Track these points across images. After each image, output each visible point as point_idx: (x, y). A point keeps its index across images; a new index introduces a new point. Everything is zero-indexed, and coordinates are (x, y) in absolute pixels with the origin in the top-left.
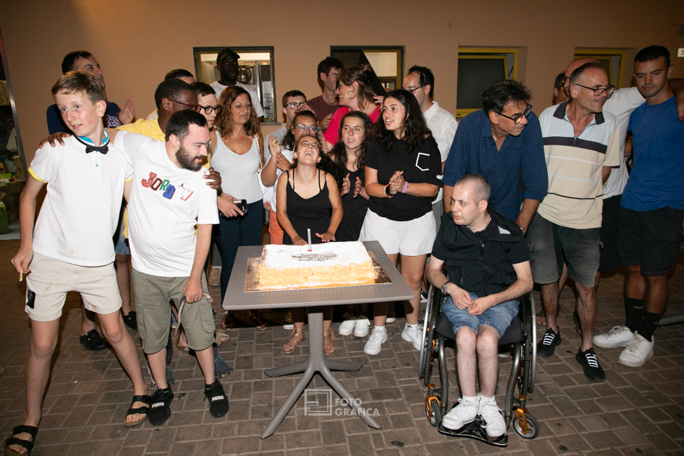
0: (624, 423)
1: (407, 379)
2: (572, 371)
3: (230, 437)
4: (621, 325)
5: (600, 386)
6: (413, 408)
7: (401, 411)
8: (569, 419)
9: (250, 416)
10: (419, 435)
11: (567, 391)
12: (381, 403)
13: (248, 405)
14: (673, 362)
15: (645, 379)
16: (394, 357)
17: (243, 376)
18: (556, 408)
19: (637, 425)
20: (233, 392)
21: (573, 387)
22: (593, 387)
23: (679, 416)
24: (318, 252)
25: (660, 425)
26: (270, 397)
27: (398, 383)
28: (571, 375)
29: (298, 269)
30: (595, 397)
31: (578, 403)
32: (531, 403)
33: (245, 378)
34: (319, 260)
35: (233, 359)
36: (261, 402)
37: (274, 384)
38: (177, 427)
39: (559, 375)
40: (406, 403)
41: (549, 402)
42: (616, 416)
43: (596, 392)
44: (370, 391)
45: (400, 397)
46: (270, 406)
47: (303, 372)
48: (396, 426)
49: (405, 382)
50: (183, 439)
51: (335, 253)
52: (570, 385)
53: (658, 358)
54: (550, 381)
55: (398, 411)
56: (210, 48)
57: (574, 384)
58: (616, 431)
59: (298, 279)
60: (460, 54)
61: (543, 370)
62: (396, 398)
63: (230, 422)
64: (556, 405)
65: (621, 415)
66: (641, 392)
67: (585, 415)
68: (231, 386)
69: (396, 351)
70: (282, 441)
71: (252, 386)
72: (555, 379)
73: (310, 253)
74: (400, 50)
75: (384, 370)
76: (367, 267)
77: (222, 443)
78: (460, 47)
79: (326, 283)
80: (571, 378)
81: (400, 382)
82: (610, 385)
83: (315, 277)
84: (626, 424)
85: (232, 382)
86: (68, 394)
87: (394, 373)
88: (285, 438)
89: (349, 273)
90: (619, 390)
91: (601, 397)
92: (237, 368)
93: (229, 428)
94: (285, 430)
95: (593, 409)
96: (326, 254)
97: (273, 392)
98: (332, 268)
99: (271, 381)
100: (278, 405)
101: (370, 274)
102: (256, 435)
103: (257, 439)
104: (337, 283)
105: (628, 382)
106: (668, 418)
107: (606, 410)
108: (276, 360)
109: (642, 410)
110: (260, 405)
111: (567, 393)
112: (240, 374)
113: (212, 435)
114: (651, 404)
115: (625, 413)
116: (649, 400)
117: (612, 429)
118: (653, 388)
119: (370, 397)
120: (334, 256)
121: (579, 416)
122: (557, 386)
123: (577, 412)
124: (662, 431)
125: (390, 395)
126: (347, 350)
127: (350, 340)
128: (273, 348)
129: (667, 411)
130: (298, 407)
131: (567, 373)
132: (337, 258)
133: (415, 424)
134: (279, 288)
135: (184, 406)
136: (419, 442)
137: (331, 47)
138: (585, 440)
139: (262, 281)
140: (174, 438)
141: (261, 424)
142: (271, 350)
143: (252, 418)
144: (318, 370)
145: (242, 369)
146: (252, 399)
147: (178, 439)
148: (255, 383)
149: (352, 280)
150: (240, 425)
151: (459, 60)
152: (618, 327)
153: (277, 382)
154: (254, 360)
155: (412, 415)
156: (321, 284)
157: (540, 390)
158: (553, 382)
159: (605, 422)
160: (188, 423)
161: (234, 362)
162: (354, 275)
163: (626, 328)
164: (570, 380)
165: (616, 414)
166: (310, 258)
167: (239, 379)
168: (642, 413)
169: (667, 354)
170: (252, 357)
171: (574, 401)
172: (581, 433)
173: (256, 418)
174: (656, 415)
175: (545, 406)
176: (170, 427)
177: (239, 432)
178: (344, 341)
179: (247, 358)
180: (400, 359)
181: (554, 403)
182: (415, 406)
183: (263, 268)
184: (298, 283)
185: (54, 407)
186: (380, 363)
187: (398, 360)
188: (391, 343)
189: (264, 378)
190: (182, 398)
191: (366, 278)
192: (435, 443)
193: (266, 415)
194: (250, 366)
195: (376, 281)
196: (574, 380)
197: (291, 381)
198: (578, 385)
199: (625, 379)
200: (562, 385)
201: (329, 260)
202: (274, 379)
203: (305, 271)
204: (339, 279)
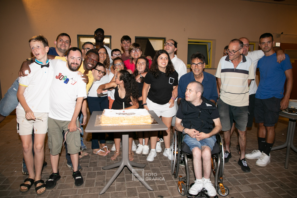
0: (259, 188)
1: (165, 171)
2: (236, 168)
3: (85, 194)
5: (248, 174)
6: (167, 182)
7: (162, 184)
8: (235, 187)
9: (95, 185)
10: (170, 193)
11: (234, 176)
13: (94, 181)
14: (278, 165)
15: (267, 171)
16: (160, 162)
17: (92, 169)
18: (230, 182)
19: (264, 189)
20: (87, 176)
21: (236, 174)
22: (245, 174)
23: (282, 185)
24: (127, 112)
25: (274, 189)
26: (104, 178)
27: (161, 173)
28: (236, 170)
29: (118, 117)
30: (246, 178)
31: (239, 181)
33: (93, 170)
34: (128, 115)
35: (88, 163)
36: (100, 180)
37: (106, 173)
38: (61, 190)
39: (231, 170)
41: (226, 180)
42: (255, 186)
43: (247, 176)
46: (104, 181)
47: (118, 167)
48: (160, 189)
49: (164, 172)
50: (64, 194)
51: (135, 113)
52: (235, 173)
53: (272, 163)
54: (227, 172)
56: (84, 35)
57: (237, 173)
58: (255, 191)
59: (118, 122)
60: (189, 42)
63: (86, 188)
64: (230, 181)
65: (257, 185)
66: (265, 176)
67: (242, 185)
68: (87, 174)
69: (160, 160)
70: (109, 195)
71: (96, 173)
72: (229, 171)
73: (124, 113)
74: (164, 39)
75: (155, 168)
76: (148, 117)
77: (82, 196)
78: (189, 39)
79: (130, 124)
80: (236, 171)
81: (162, 172)
82: (252, 173)
83: (125, 121)
84: (259, 189)
85: (88, 172)
86: (12, 176)
87: (160, 169)
88: (110, 194)
89: (141, 120)
90: (256, 175)
91: (249, 178)
92: (90, 166)
93: (85, 190)
94: (110, 191)
95: (245, 183)
96: (131, 113)
97: (106, 176)
98: (133, 117)
99: (105, 172)
100: (107, 181)
101: (149, 120)
102: (97, 193)
103: (97, 195)
104: (135, 124)
105: (260, 172)
106: (277, 186)
107: (251, 183)
108: (107, 163)
109: (266, 183)
110: (100, 181)
111: (234, 177)
112: (91, 169)
113: (77, 193)
114: (270, 181)
115: (259, 184)
116: (269, 179)
117: (254, 191)
118: (271, 175)
120: (134, 114)
121: (239, 186)
122: (230, 174)
123: (239, 184)
124: (275, 191)
126: (139, 160)
127: (141, 156)
128: (106, 158)
129: (276, 183)
130: (117, 182)
131: (234, 169)
133: (168, 189)
134: (110, 125)
135: (65, 181)
136: (170, 196)
137: (135, 37)
138: (242, 195)
139: (103, 122)
140: (60, 194)
141: (100, 189)
142: (105, 159)
143: (96, 186)
144: (126, 165)
145: (92, 166)
146: (96, 179)
147: (61, 195)
148: (98, 172)
149: (142, 122)
150: (90, 189)
151: (188, 44)
152: (255, 150)
153: (107, 172)
154: (98, 163)
155: (167, 185)
156: (128, 124)
158: (228, 172)
159: (251, 188)
160: (66, 188)
161: (89, 164)
162: (142, 121)
163: (259, 151)
164: (235, 172)
165: (255, 185)
166: (124, 114)
167: (91, 170)
168: (266, 184)
169: (276, 162)
170: (97, 162)
171: (237, 180)
172: (240, 192)
173: (97, 186)
174: (272, 185)
175: (225, 182)
176: (58, 190)
177: (90, 192)
178: (138, 156)
179: (94, 162)
180: (162, 163)
181: (229, 181)
182: (168, 182)
183: (103, 116)
184: (118, 123)
185: (5, 181)
186: (153, 165)
187: (161, 164)
188: (158, 157)
189: (102, 170)
190: (64, 178)
191: (147, 122)
192: (177, 196)
193: (102, 185)
194: (96, 166)
195: (152, 123)
196: (237, 172)
197: (114, 171)
198: (239, 174)
199: (259, 171)
200: (232, 174)
201: (132, 115)
202: (106, 171)
203: (121, 118)
204: (136, 122)
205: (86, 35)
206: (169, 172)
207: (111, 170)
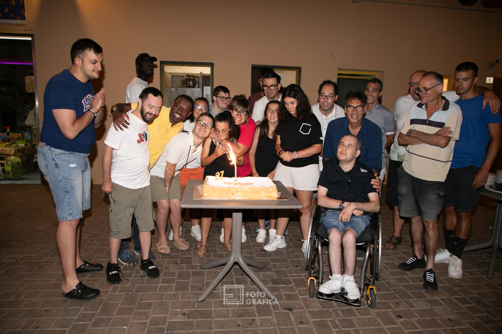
0: (441, 305)
2: (408, 275)
3: (176, 300)
4: (443, 248)
6: (299, 290)
7: (291, 292)
8: (404, 301)
9: (189, 290)
10: (303, 305)
12: (278, 287)
13: (188, 284)
14: (477, 273)
16: (288, 262)
17: (185, 267)
18: (396, 295)
19: (450, 306)
20: (178, 276)
21: (408, 284)
23: (479, 302)
24: (241, 182)
25: (466, 307)
26: (203, 280)
27: (290, 277)
29: (228, 188)
31: (411, 293)
32: (379, 291)
33: (186, 269)
34: (242, 185)
35: (178, 258)
36: (197, 282)
37: (206, 273)
38: (141, 294)
39: (399, 277)
40: (295, 287)
41: (391, 291)
42: (436, 301)
44: (271, 280)
45: (291, 284)
46: (203, 285)
47: (225, 264)
48: (287, 299)
49: (295, 276)
50: (145, 300)
51: (253, 183)
53: (467, 270)
54: (393, 280)
55: (289, 291)
56: (171, 62)
58: (436, 309)
59: (228, 194)
60: (339, 74)
61: (388, 274)
62: (288, 284)
63: (176, 292)
65: (440, 300)
66: (454, 288)
67: (415, 299)
68: (177, 274)
70: (211, 304)
71: (191, 273)
72: (396, 279)
73: (236, 182)
74: (298, 70)
75: (281, 269)
76: (273, 189)
77: (171, 303)
78: (339, 69)
79: (246, 198)
80: (407, 279)
81: (291, 276)
83: (239, 194)
84: (443, 305)
85: (178, 271)
87: (287, 271)
88: (213, 303)
89: (261, 192)
92: (181, 263)
93: (176, 296)
94: (213, 299)
95: (421, 296)
96: (246, 183)
97: (205, 277)
98: (250, 188)
99: (204, 272)
100: (208, 284)
101: (274, 194)
102: (193, 300)
103: (194, 302)
104: (253, 198)
105: (446, 283)
106: (471, 303)
107: (429, 298)
108: (207, 260)
109: (454, 298)
111: (404, 287)
112: (183, 266)
113: (164, 299)
114: (460, 295)
115: (442, 299)
116: (460, 293)
117: (434, 308)
118: (462, 287)
119: (271, 283)
121: (411, 300)
122: (398, 282)
123: (410, 297)
124: (467, 310)
125: (284, 283)
126: (256, 257)
127: (258, 251)
129: (471, 300)
133: (300, 299)
134: (216, 199)
136: (303, 309)
137: (252, 65)
138: (414, 313)
139: (205, 194)
140: (139, 299)
141: (197, 294)
144: (237, 262)
145: (184, 264)
146: (191, 281)
147: (141, 300)
148: (193, 272)
149: (263, 196)
150: (183, 294)
151: (338, 78)
152: (441, 249)
153: (208, 272)
154: (193, 259)
155: (298, 294)
156: (243, 198)
157: (386, 284)
158: (395, 280)
159: (429, 304)
160: (148, 292)
161: (179, 260)
162: (264, 194)
163: (446, 250)
165: (436, 300)
166: (236, 184)
167: (183, 269)
168: (454, 300)
169: (474, 269)
170: (191, 258)
171: (408, 291)
172: (412, 309)
173: (193, 291)
174: (463, 301)
176: (136, 293)
177: (182, 298)
178: (254, 252)
179: (187, 258)
180: (291, 263)
181: (395, 292)
183: (207, 186)
184: (227, 197)
185: (58, 278)
186: (278, 265)
187: (290, 264)
189: (199, 270)
190: (144, 278)
191: (271, 197)
192: (314, 310)
193: (200, 289)
194: (190, 263)
195: (278, 198)
196: (409, 280)
197: (218, 272)
198: (412, 283)
199: (444, 281)
200: (401, 282)
201: (248, 186)
202: (206, 271)
203: (233, 189)
204: (254, 196)
206: (301, 276)
207: (213, 270)
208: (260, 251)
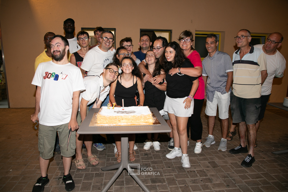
1: (169, 174)
2: (248, 173)
5: (262, 180)
6: (171, 188)
7: (165, 189)
9: (91, 189)
11: (246, 182)
12: (155, 185)
13: (91, 184)
15: (284, 177)
16: (163, 163)
20: (84, 177)
21: (248, 180)
22: (259, 180)
24: (127, 110)
26: (102, 181)
27: (164, 176)
28: (247, 175)
29: (116, 117)
30: (259, 185)
31: (252, 188)
32: (229, 187)
33: (91, 171)
34: (127, 113)
36: (97, 183)
39: (242, 174)
40: (167, 185)
41: (237, 187)
43: (260, 183)
44: (151, 179)
45: (165, 182)
46: (102, 185)
47: (117, 169)
49: (168, 175)
51: (135, 111)
52: (247, 179)
54: (237, 177)
55: (163, 189)
56: (88, 28)
57: (249, 179)
59: (116, 121)
60: (196, 34)
61: (234, 172)
62: (163, 183)
63: (81, 191)
64: (241, 189)
66: (282, 184)
68: (84, 175)
69: (164, 161)
71: (94, 175)
72: (240, 176)
73: (123, 110)
74: (170, 31)
75: (158, 170)
76: (149, 116)
78: (196, 31)
79: (129, 124)
81: (165, 175)
82: (267, 180)
83: (124, 121)
85: (85, 173)
86: (6, 176)
89: (141, 119)
90: (272, 182)
91: (263, 185)
96: (130, 111)
97: (104, 178)
98: (132, 116)
99: (104, 173)
100: (105, 184)
101: (150, 120)
104: (134, 124)
105: (276, 179)
108: (107, 163)
110: (97, 184)
111: (246, 183)
112: (89, 169)
116: (287, 188)
119: (150, 182)
120: (134, 112)
122: (241, 179)
125: (160, 182)
126: (141, 160)
127: (143, 155)
128: (107, 158)
130: (115, 186)
131: (245, 173)
132: (136, 113)
134: (106, 125)
135: (60, 183)
137: (140, 29)
139: (98, 122)
142: (105, 159)
143: (92, 190)
144: (125, 168)
145: (90, 167)
146: (93, 181)
148: (96, 174)
155: (170, 191)
156: (127, 124)
157: (233, 181)
158: (239, 178)
162: (143, 120)
164: (247, 177)
166: (123, 112)
167: (88, 171)
171: (249, 187)
173: (94, 190)
175: (235, 189)
178: (140, 156)
181: (240, 188)
182: (172, 187)
183: (99, 115)
184: (115, 123)
186: (156, 166)
187: (165, 165)
188: (162, 157)
189: (100, 171)
190: (60, 180)
191: (148, 122)
195: (154, 124)
196: (249, 177)
197: (113, 173)
198: (251, 179)
199: (274, 177)
200: (243, 179)
201: (132, 114)
202: (105, 172)
203: (119, 118)
204: (135, 122)
205: (90, 28)
206: (172, 175)
207: (110, 171)
208: (145, 155)
